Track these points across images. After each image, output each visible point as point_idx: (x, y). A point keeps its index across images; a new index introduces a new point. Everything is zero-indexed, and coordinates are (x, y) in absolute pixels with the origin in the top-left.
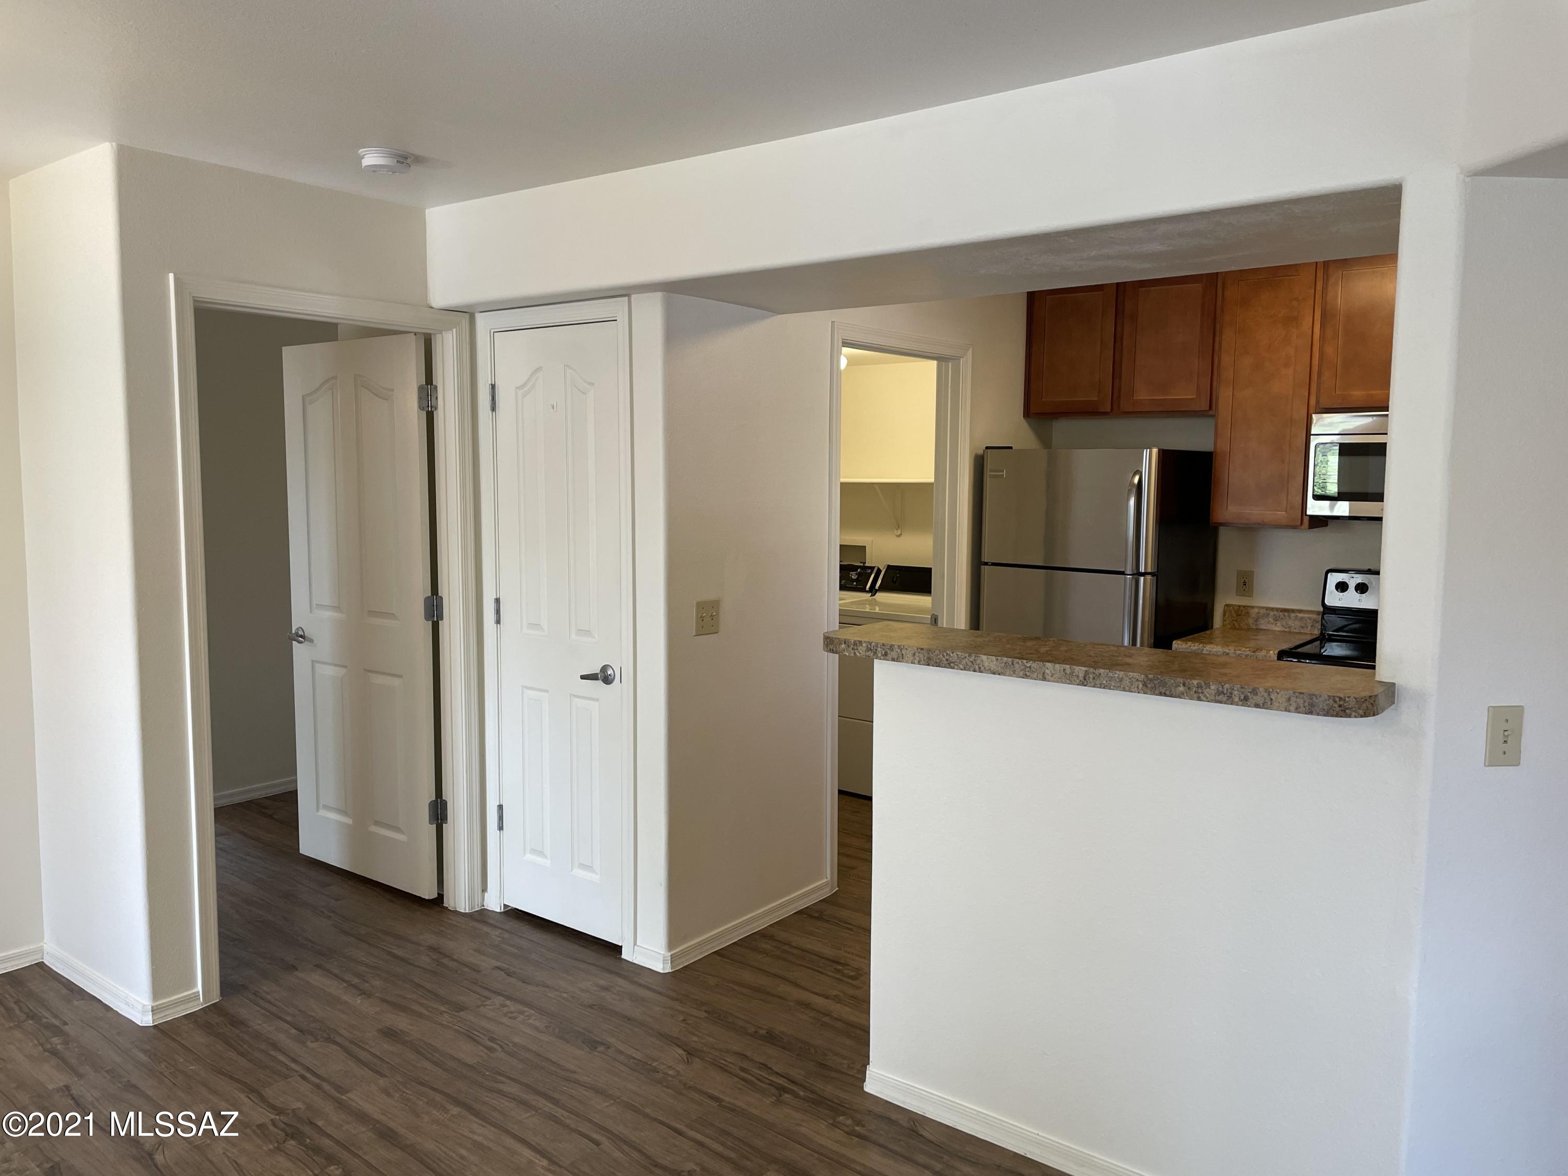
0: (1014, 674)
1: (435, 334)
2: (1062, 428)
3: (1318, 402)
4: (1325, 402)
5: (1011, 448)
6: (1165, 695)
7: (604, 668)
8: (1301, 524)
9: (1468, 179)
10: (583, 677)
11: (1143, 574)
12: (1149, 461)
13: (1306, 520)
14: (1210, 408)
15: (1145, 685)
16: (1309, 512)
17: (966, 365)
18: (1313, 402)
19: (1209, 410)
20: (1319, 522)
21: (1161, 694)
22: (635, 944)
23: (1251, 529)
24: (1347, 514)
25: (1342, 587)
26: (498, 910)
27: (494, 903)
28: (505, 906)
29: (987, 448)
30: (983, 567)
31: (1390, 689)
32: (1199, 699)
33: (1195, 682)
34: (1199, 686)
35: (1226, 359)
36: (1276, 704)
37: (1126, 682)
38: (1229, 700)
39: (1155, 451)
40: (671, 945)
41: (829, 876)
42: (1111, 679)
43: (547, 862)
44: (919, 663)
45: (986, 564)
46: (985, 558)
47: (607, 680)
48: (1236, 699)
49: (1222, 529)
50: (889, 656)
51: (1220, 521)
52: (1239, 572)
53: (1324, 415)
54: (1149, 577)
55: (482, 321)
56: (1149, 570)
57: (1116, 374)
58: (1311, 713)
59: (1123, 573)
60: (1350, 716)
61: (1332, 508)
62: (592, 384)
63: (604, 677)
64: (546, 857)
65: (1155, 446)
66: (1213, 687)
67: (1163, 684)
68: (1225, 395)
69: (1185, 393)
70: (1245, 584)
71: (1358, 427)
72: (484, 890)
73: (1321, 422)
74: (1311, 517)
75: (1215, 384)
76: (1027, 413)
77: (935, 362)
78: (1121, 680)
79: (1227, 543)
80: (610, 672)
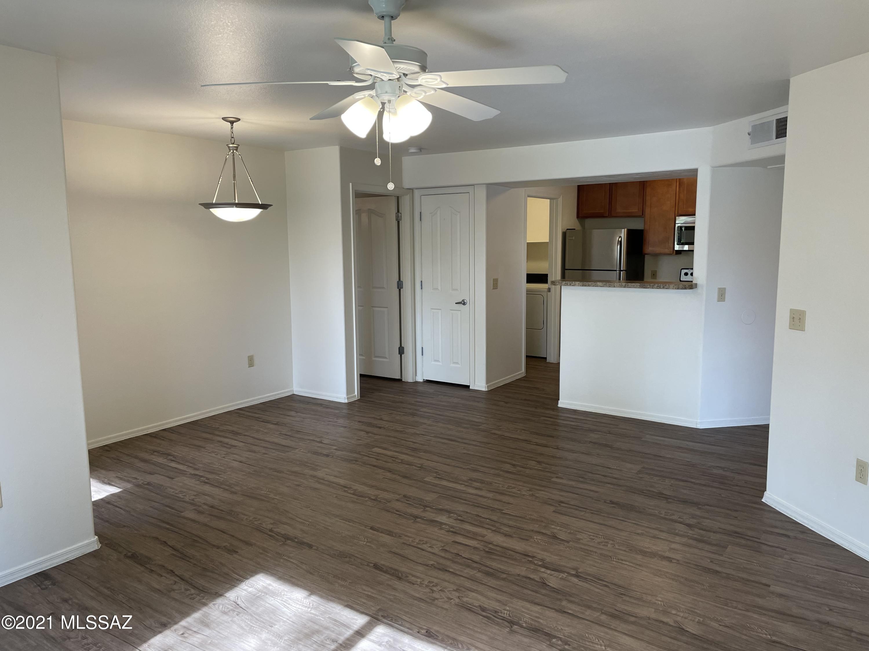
0: (607, 286)
1: (401, 196)
2: (589, 222)
3: (678, 212)
4: (680, 213)
5: (575, 229)
6: (645, 288)
7: (463, 301)
8: (673, 253)
9: (712, 168)
10: (456, 303)
11: (622, 271)
12: (623, 233)
13: (675, 252)
14: (643, 215)
15: (640, 286)
16: (676, 249)
17: (560, 200)
18: (676, 213)
19: (642, 215)
20: (679, 252)
21: (644, 288)
22: (475, 384)
23: (656, 255)
24: (687, 249)
25: (686, 274)
26: (421, 381)
27: (420, 379)
28: (424, 380)
29: (567, 229)
30: (566, 271)
31: (696, 284)
32: (653, 288)
33: (652, 284)
34: (653, 285)
35: (648, 198)
36: (670, 288)
37: (635, 286)
38: (660, 288)
39: (626, 229)
40: (487, 383)
41: (524, 371)
42: (632, 285)
43: (440, 364)
44: (580, 286)
45: (567, 269)
46: (567, 268)
47: (464, 304)
48: (662, 288)
49: (646, 255)
50: (572, 285)
51: (646, 253)
52: (652, 271)
53: (680, 217)
54: (624, 271)
55: (417, 193)
56: (624, 269)
57: (610, 203)
58: (678, 289)
59: (616, 271)
60: (687, 289)
61: (683, 248)
62: (459, 212)
63: (463, 303)
64: (440, 362)
65: (626, 228)
66: (656, 285)
67: (645, 285)
68: (647, 210)
69: (634, 210)
70: (654, 275)
71: (691, 220)
72: (416, 375)
73: (679, 219)
74: (676, 251)
75: (644, 207)
76: (578, 217)
77: (549, 200)
78: (634, 285)
79: (648, 260)
80: (466, 301)
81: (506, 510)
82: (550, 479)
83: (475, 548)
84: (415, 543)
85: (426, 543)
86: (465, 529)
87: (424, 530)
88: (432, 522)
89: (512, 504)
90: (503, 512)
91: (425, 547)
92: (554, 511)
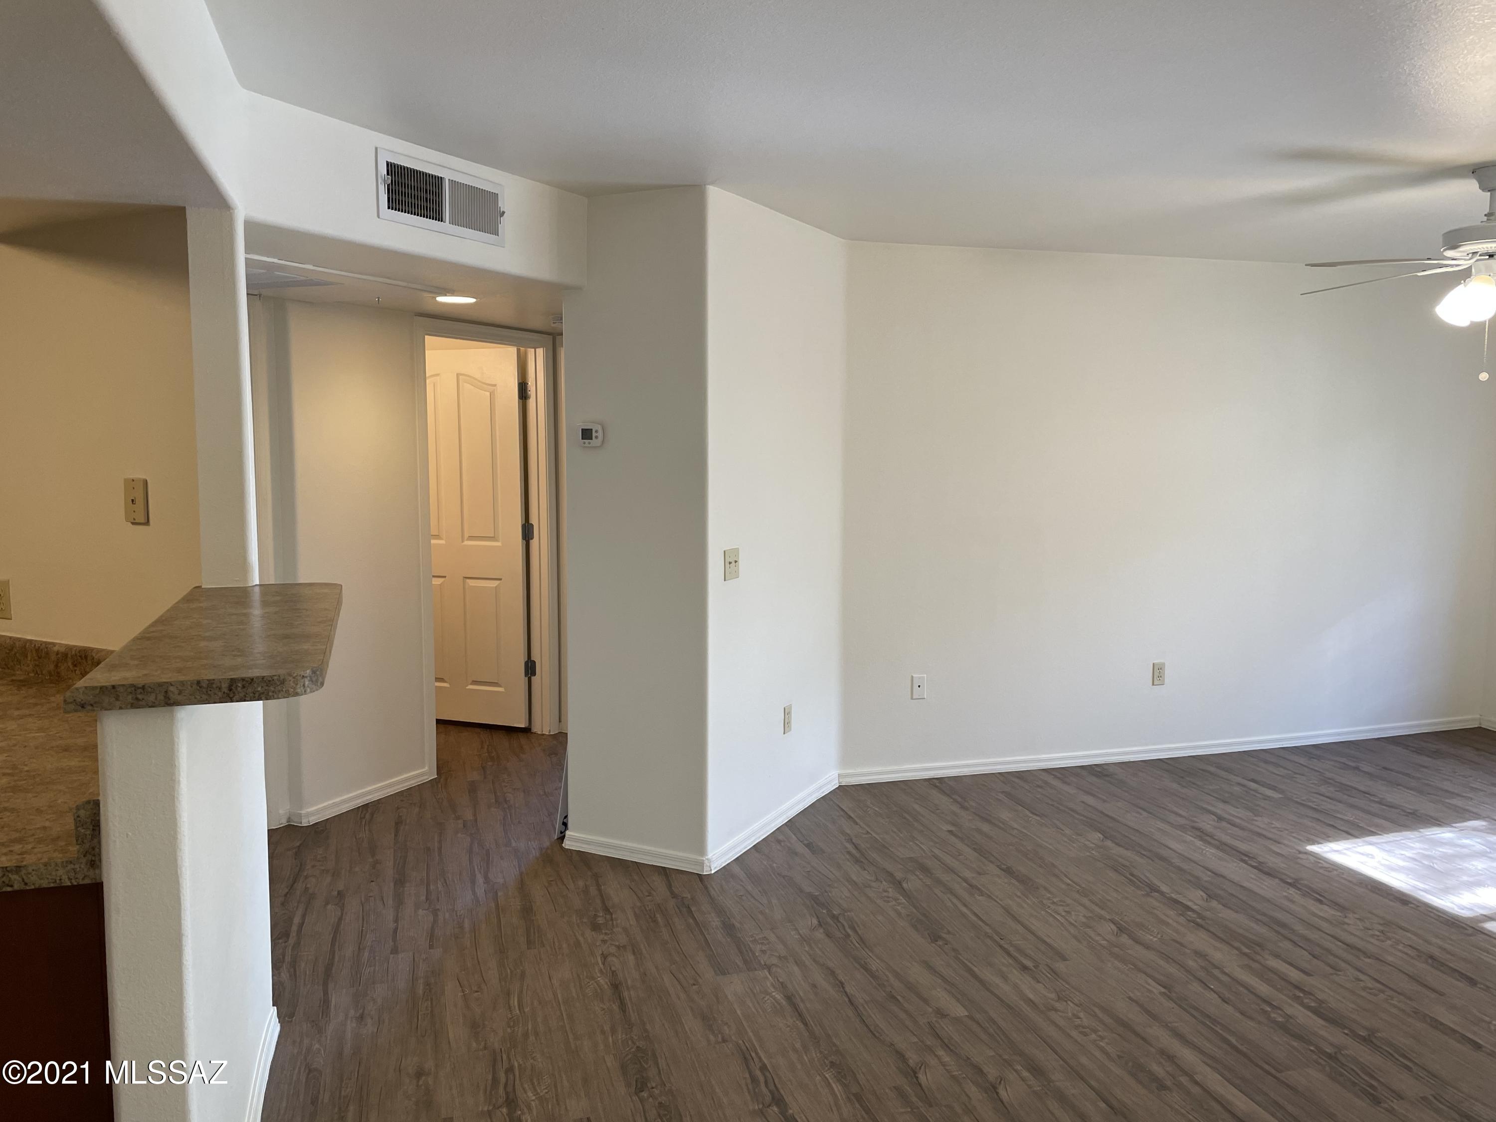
81: (1155, 991)
82: (971, 1017)
83: (1277, 956)
84: (1387, 993)
85: (1364, 989)
86: (1274, 987)
87: (1359, 1009)
88: (1333, 1019)
89: (1130, 998)
90: (1163, 990)
91: (1370, 984)
92: (1064, 958)
